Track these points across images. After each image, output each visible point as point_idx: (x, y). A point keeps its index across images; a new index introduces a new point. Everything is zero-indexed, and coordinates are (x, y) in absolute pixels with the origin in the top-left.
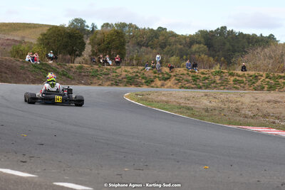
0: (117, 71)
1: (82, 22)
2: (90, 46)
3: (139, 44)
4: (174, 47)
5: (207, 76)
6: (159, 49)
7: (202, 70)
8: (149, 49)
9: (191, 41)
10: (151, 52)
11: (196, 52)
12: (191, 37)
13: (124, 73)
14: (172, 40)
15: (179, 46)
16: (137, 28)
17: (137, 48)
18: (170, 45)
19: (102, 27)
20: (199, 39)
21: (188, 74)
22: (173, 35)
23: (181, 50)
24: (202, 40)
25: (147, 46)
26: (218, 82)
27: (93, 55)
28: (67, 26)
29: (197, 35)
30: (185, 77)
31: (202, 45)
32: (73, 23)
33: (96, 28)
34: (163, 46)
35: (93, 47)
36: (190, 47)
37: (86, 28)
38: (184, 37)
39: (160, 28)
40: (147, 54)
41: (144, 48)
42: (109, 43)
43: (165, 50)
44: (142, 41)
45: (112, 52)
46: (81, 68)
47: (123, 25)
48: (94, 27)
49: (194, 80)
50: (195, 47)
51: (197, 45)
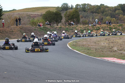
0: (77, 28)
1: (67, 4)
2: (65, 18)
3: (93, 12)
4: (108, 12)
5: (116, 27)
6: (101, 13)
7: (114, 25)
8: (97, 14)
9: (115, 9)
10: (98, 15)
11: (118, 14)
12: (115, 7)
13: (80, 29)
14: (107, 9)
15: (110, 12)
16: (91, 5)
17: (92, 14)
18: (106, 12)
19: (76, 6)
20: (119, 8)
21: (107, 27)
22: (107, 7)
23: (111, 14)
24: (120, 8)
25: (96, 13)
26: (121, 29)
27: (66, 21)
28: (60, 7)
29: (118, 6)
30: (106, 28)
31: (120, 11)
32: (63, 5)
33: (73, 6)
34: (103, 12)
35: (66, 18)
36: (115, 12)
37: (68, 7)
38: (112, 8)
39: (101, 4)
40: (96, 16)
41: (94, 14)
42: (72, 16)
43: (104, 14)
44: (93, 11)
45: (74, 20)
46: (61, 27)
47: (85, 5)
48: (72, 6)
49: (110, 29)
50: (117, 12)
51: (118, 11)
